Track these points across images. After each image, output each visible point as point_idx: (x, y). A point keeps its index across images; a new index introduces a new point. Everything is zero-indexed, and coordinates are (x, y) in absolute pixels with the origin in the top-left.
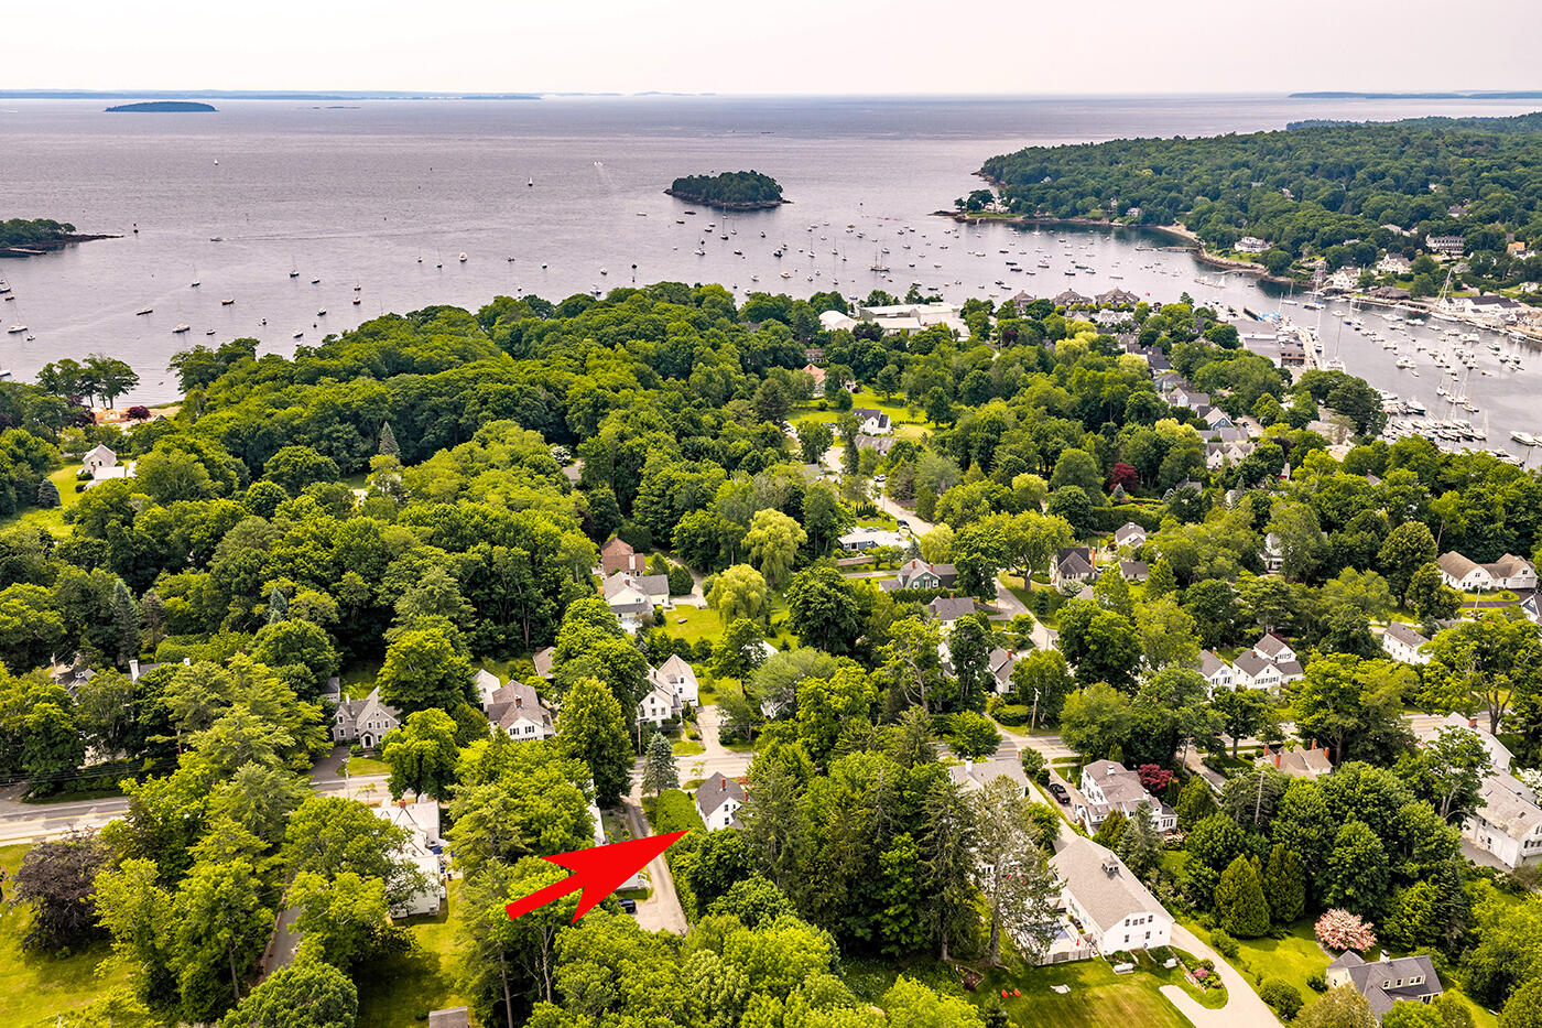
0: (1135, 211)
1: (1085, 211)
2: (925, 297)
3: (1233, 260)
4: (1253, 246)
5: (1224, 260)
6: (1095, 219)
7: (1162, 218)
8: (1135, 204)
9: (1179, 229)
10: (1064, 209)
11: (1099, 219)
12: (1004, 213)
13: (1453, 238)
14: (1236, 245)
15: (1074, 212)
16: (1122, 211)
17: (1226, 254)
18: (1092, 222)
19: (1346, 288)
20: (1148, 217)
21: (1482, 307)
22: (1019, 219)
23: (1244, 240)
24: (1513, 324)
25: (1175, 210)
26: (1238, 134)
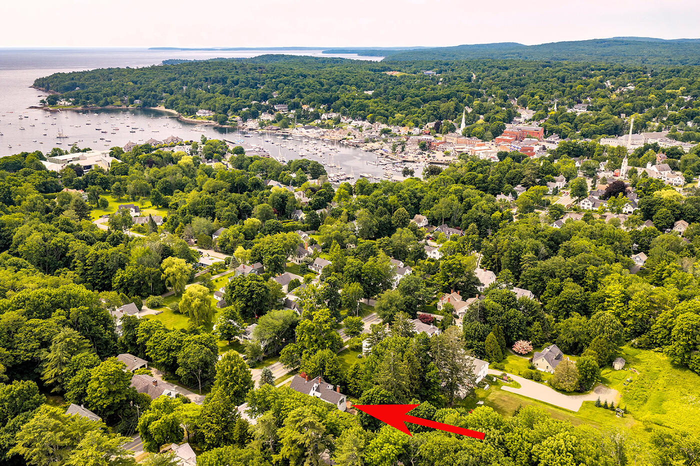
0: (137, 101)
1: (112, 103)
2: (82, 149)
3: (199, 120)
4: (205, 113)
5: (195, 120)
6: (118, 106)
7: (152, 104)
8: (137, 98)
9: (162, 108)
10: (102, 102)
11: (121, 106)
12: (70, 105)
13: (281, 105)
14: (197, 113)
15: (107, 103)
16: (132, 102)
17: (195, 117)
18: (118, 108)
19: (254, 128)
20: (145, 104)
21: (308, 130)
22: (80, 108)
23: (200, 111)
24: (323, 135)
25: (157, 100)
26: (157, 65)
